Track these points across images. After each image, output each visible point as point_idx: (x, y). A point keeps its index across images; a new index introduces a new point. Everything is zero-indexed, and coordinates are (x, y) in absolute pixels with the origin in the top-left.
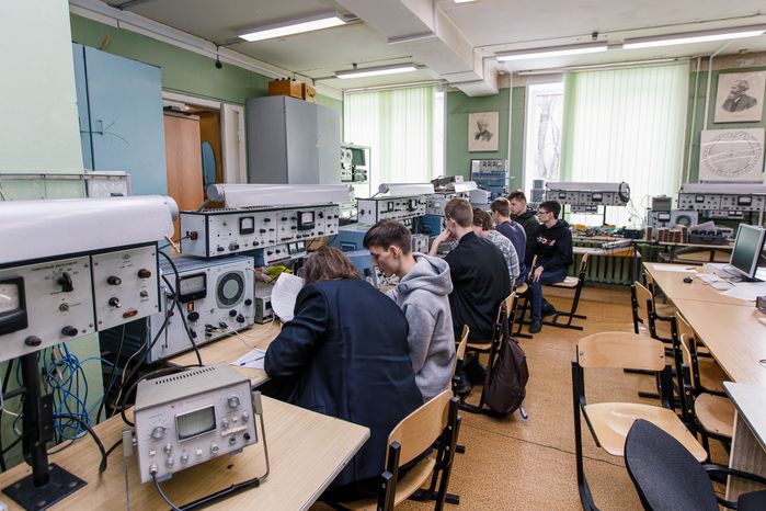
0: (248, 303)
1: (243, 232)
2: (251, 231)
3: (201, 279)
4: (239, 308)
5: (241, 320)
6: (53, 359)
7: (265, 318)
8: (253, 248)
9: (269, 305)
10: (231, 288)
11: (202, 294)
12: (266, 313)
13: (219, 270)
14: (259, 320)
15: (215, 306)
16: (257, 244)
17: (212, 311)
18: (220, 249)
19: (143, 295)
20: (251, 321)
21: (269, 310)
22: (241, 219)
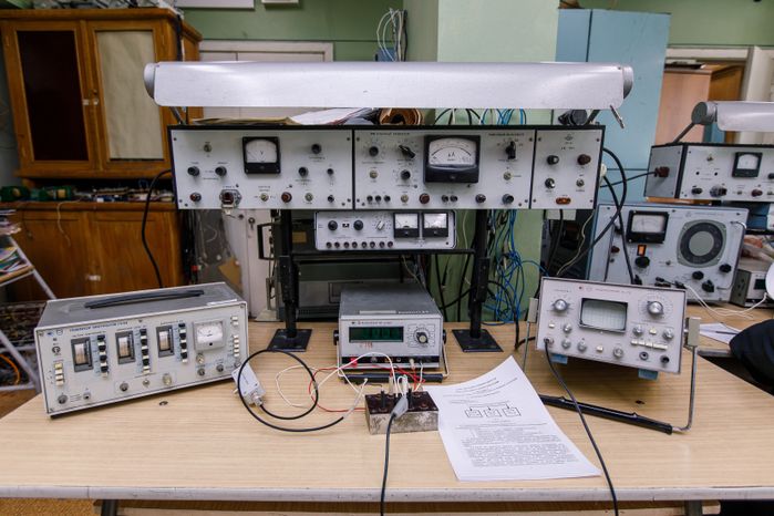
0: (725, 269)
1: (738, 173)
2: (752, 174)
3: (660, 219)
4: (710, 272)
5: (708, 287)
6: (503, 250)
7: (750, 301)
8: (751, 199)
9: (761, 284)
10: (701, 244)
11: (658, 239)
12: (752, 293)
13: (688, 215)
14: (738, 298)
15: (674, 259)
16: (759, 193)
17: (668, 264)
18: (696, 191)
19: (580, 184)
20: (726, 296)
21: (759, 291)
22: (737, 156)
